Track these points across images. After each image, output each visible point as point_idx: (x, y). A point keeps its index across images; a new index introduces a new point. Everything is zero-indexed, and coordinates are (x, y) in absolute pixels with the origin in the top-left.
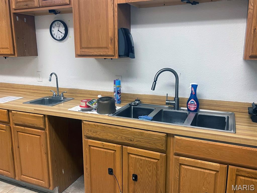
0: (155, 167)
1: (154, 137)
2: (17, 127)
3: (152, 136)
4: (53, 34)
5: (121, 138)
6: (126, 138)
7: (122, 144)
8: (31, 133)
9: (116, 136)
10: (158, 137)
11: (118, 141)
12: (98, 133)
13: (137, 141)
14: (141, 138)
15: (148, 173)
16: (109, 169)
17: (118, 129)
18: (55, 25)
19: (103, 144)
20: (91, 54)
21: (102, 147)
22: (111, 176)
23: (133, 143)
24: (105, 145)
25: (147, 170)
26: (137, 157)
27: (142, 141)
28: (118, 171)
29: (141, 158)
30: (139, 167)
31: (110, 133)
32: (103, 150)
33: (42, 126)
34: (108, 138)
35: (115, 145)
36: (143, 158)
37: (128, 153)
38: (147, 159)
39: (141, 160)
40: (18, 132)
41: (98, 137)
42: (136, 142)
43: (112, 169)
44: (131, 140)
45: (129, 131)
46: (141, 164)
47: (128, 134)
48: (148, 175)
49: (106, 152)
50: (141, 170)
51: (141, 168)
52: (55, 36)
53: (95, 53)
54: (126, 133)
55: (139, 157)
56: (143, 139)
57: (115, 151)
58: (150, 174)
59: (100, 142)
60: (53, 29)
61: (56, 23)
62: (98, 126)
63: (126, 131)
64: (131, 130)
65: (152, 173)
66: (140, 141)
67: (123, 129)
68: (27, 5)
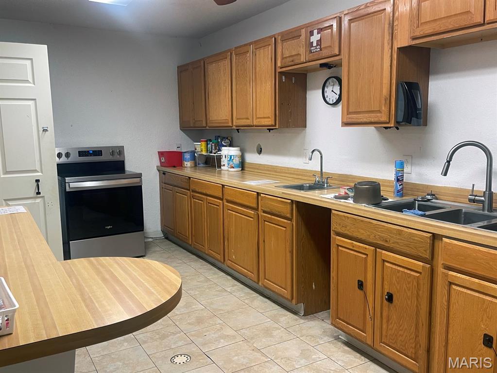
0: (415, 284)
1: (416, 238)
2: (264, 214)
3: (413, 236)
4: (326, 96)
5: (375, 237)
6: (380, 237)
7: (376, 246)
8: (277, 224)
9: (369, 233)
10: (420, 238)
11: (371, 240)
12: (348, 228)
13: (393, 243)
14: (399, 239)
15: (406, 293)
16: (359, 281)
17: (372, 223)
18: (329, 84)
19: (353, 243)
20: (359, 121)
21: (352, 248)
22: (361, 291)
23: (389, 245)
24: (356, 245)
25: (406, 288)
26: (394, 267)
27: (401, 243)
28: (369, 286)
29: (399, 268)
30: (395, 282)
31: (362, 229)
32: (352, 252)
33: (289, 215)
34: (360, 236)
35: (367, 247)
36: (401, 269)
37: (384, 260)
38: (406, 271)
39: (399, 271)
40: (265, 221)
41: (347, 234)
42: (392, 245)
43: (362, 282)
44: (387, 241)
45: (383, 227)
46: (398, 278)
47: (383, 231)
48: (407, 295)
49: (356, 255)
50: (398, 288)
51: (398, 283)
52: (327, 99)
53: (365, 120)
54: (380, 229)
55: (396, 267)
56: (401, 240)
57: (367, 255)
58: (409, 294)
59: (350, 241)
60: (326, 89)
61: (330, 80)
62: (348, 217)
63: (381, 227)
64: (386, 225)
65: (412, 292)
66: (398, 243)
67: (377, 224)
68: (293, 61)
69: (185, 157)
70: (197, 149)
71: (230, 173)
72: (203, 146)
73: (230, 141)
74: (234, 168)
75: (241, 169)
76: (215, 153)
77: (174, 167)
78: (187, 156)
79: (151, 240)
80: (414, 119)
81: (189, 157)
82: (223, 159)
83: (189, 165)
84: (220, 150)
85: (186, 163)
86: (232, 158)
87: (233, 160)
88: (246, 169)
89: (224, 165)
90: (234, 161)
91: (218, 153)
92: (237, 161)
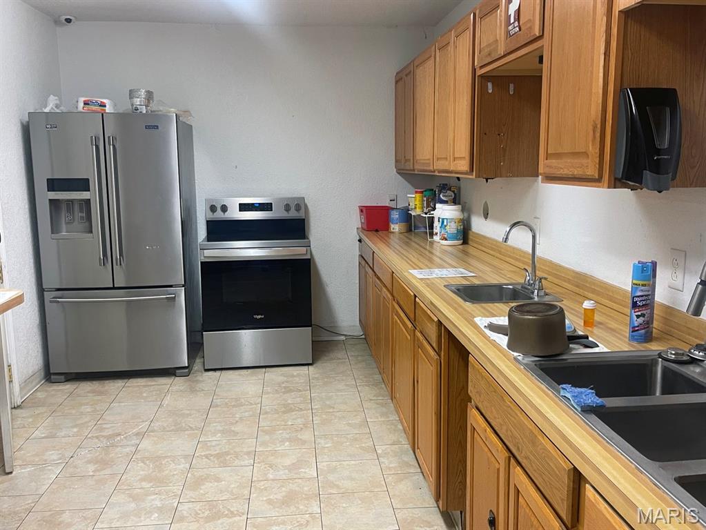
13: (526, 457)
14: (531, 452)
19: (486, 432)
23: (521, 460)
26: (528, 510)
27: (534, 463)
32: (486, 449)
35: (500, 448)
49: (489, 457)
56: (534, 455)
59: (484, 425)
63: (514, 414)
68: (489, 54)
69: (392, 216)
70: (411, 204)
71: (444, 247)
72: (418, 200)
73: (455, 194)
74: (446, 240)
75: (462, 241)
76: (426, 214)
77: (377, 231)
78: (395, 215)
79: (343, 338)
80: (647, 175)
81: (397, 216)
82: (437, 224)
83: (397, 230)
84: (434, 209)
85: (392, 226)
86: (445, 223)
87: (446, 226)
88: (470, 242)
89: (437, 234)
90: (448, 227)
91: (432, 212)
92: (452, 228)
